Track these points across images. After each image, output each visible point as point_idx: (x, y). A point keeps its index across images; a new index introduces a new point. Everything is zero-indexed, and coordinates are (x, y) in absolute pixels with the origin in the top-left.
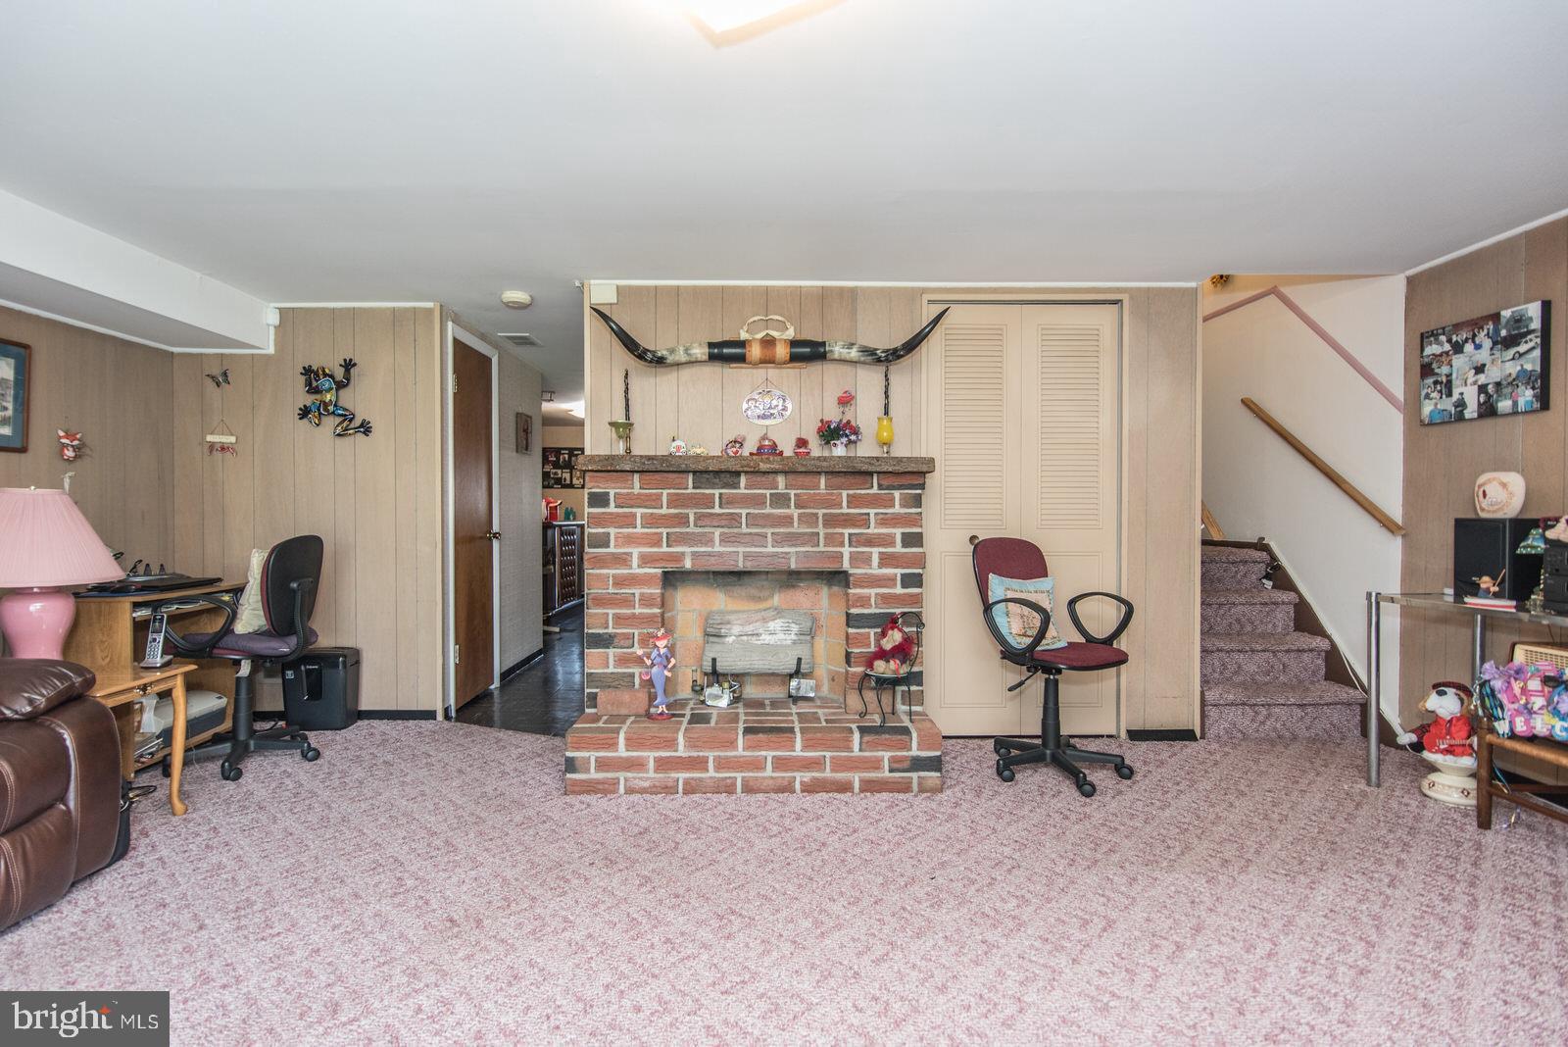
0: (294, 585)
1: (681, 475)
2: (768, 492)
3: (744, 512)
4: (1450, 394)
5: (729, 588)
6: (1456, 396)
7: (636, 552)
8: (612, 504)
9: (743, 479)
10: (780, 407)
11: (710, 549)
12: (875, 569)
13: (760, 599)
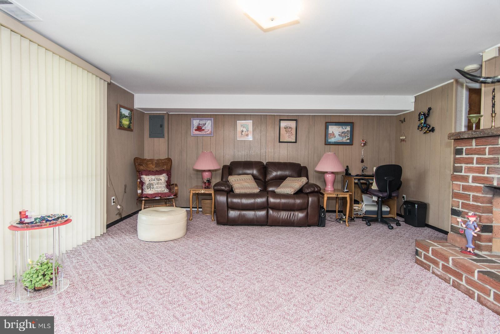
0: (386, 178)
7: (471, 175)
8: (464, 153)
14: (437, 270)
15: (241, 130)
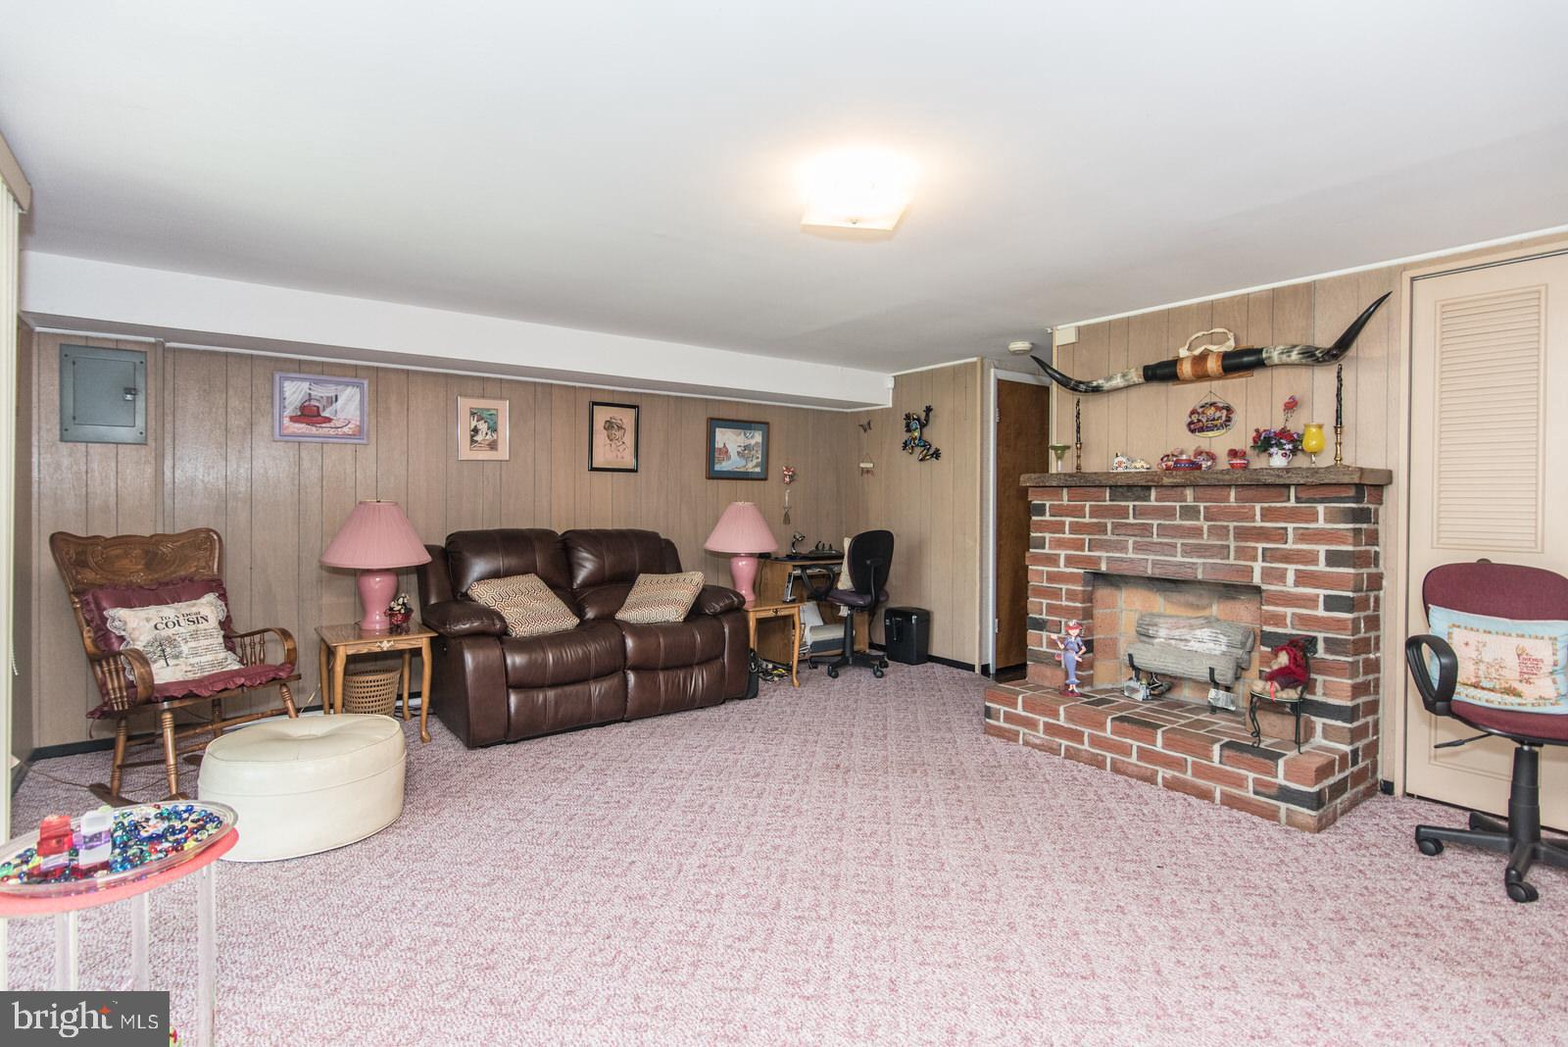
0: (868, 562)
1: (1100, 489)
2: (1178, 505)
3: (1155, 523)
5: (1167, 593)
7: (1063, 553)
8: (1048, 513)
9: (1153, 493)
10: (1224, 418)
11: (1124, 555)
12: (1289, 586)
13: (1198, 607)
14: (1034, 736)
15: (472, 427)
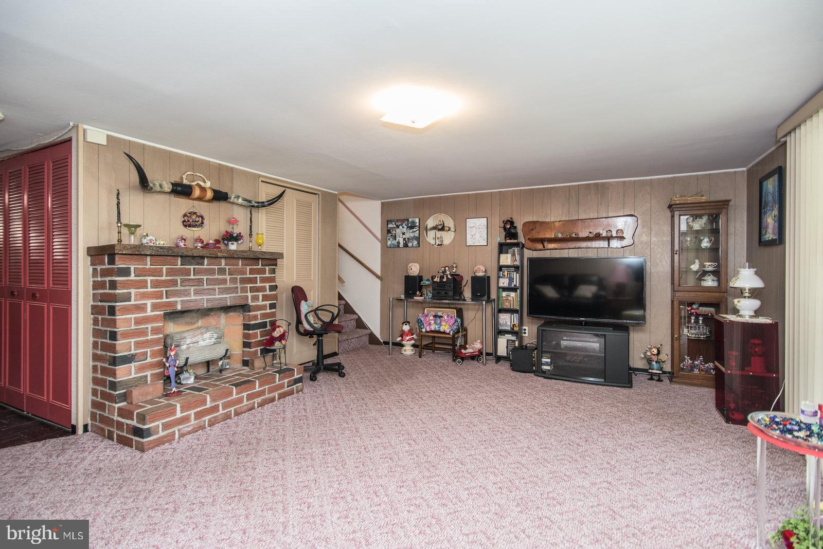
1: (174, 258)
2: (216, 267)
3: (205, 278)
4: (395, 240)
6: (397, 240)
7: (149, 303)
8: (133, 274)
9: (206, 261)
10: (200, 222)
11: (188, 298)
12: (261, 303)
